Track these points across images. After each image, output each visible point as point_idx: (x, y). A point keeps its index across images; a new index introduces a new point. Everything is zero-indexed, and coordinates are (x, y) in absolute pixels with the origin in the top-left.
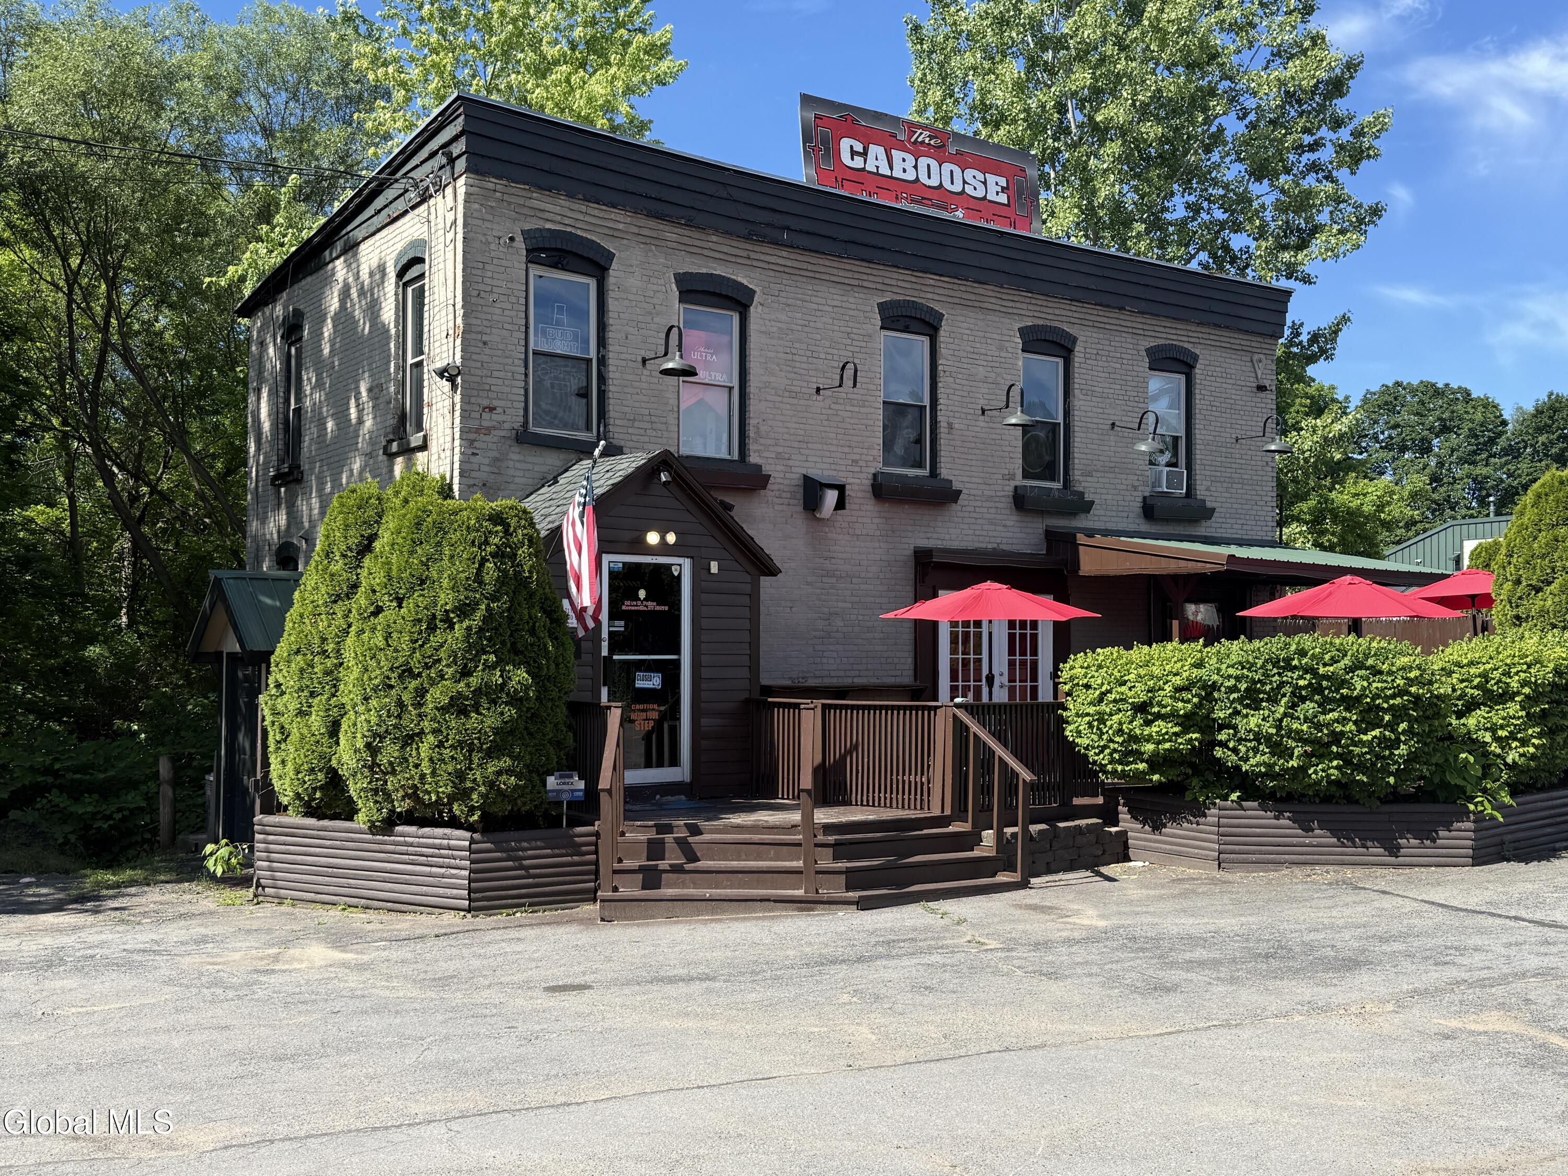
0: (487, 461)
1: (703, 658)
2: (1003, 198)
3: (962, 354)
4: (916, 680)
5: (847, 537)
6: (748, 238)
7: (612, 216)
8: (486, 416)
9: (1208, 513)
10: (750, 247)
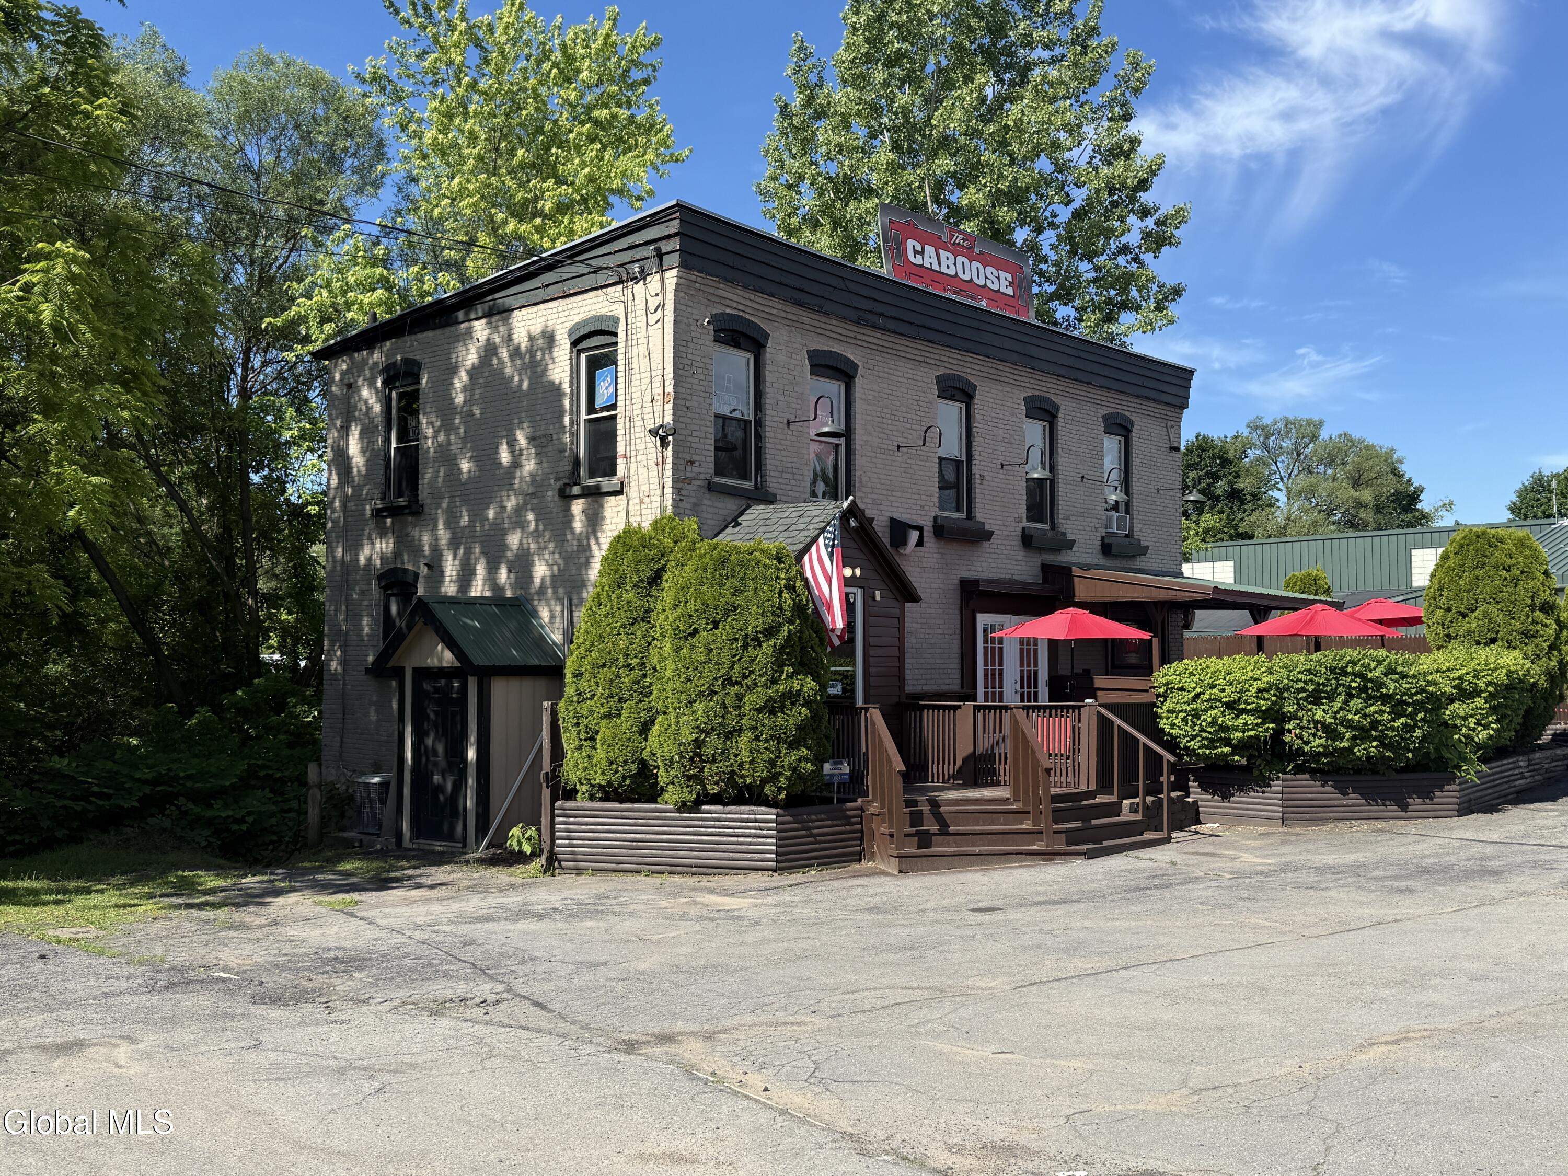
0: (689, 506)
1: (871, 669)
2: (1010, 291)
3: (989, 418)
4: (962, 687)
5: (918, 570)
6: (857, 322)
7: (770, 304)
8: (689, 468)
9: (1144, 550)
10: (856, 329)
